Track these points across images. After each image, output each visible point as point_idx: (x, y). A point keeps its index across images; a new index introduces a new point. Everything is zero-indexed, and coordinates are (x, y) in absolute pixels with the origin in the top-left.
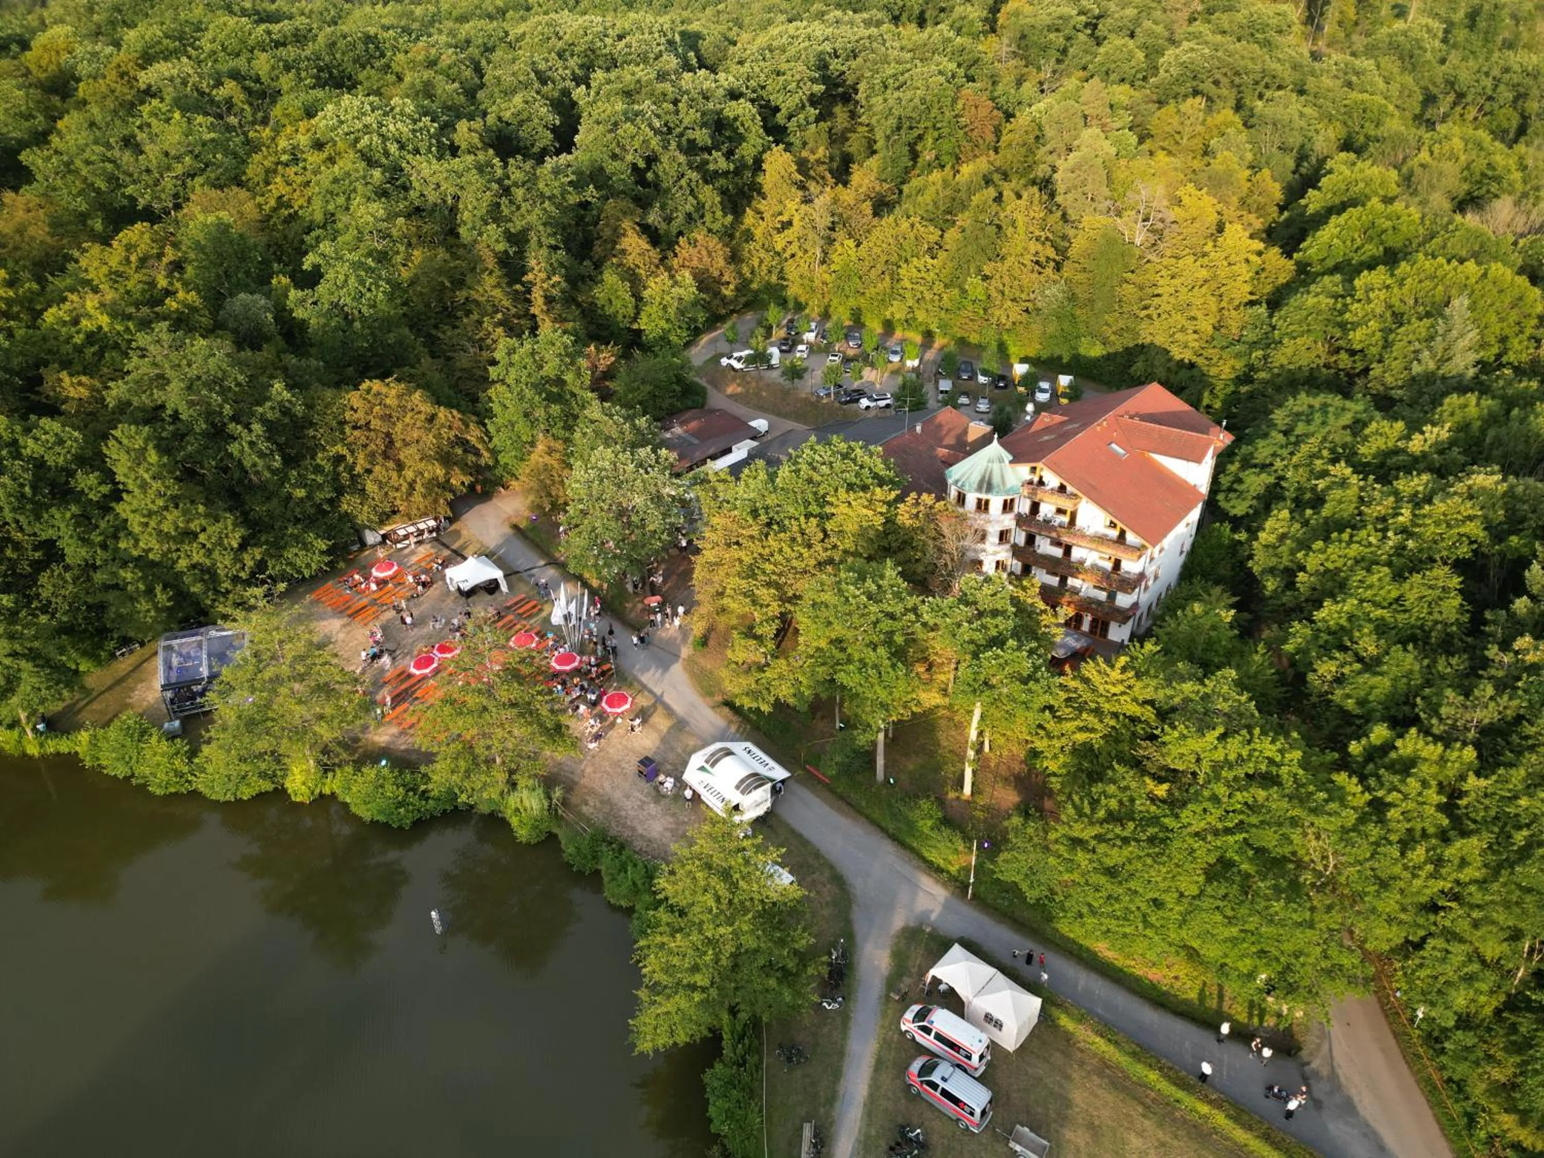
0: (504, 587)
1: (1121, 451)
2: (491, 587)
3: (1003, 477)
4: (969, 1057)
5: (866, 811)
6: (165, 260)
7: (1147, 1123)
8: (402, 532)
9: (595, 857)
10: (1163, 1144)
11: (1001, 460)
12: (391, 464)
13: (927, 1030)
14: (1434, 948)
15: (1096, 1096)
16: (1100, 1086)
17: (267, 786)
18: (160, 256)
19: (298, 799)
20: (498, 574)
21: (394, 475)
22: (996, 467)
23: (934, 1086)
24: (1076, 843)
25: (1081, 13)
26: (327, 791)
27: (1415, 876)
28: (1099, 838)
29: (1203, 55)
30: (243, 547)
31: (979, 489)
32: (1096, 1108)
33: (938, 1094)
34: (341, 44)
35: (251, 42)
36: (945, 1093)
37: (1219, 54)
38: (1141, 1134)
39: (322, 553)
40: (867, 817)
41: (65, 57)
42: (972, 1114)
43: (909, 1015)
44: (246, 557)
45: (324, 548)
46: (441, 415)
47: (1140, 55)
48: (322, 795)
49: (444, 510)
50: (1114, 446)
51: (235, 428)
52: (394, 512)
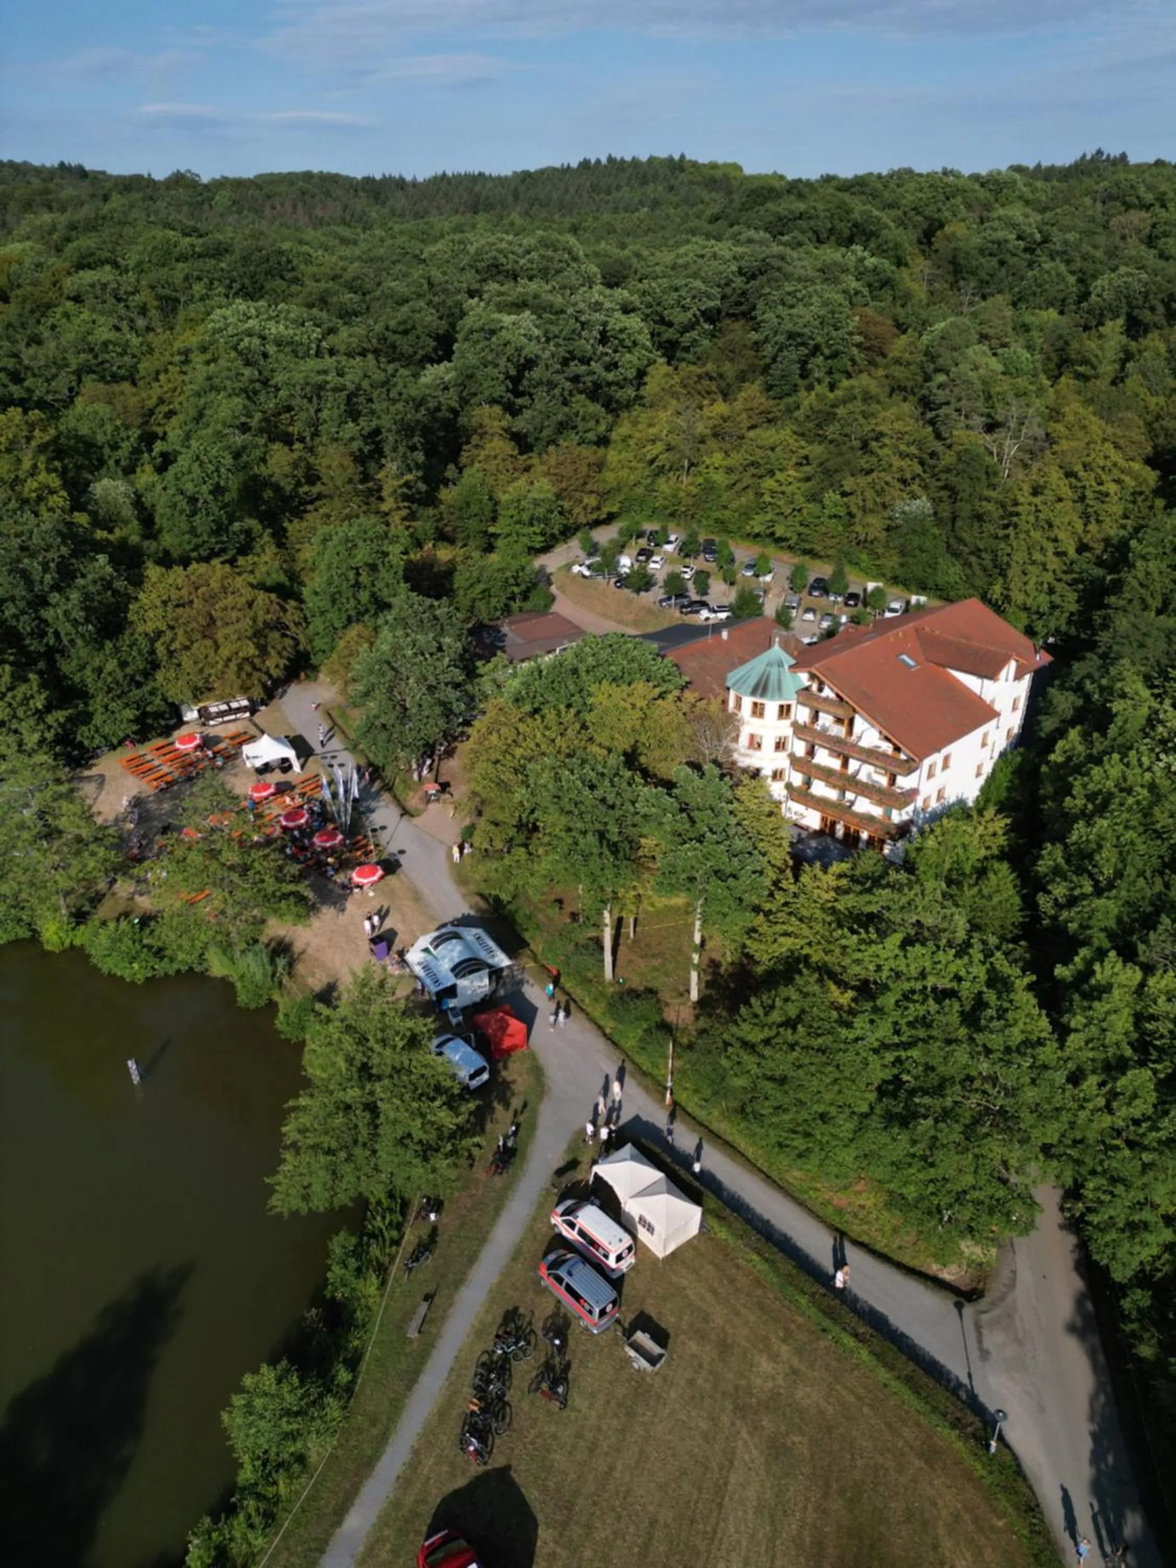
0: (297, 767)
1: (911, 663)
2: (285, 765)
3: (779, 681)
4: (606, 1257)
5: (589, 1010)
6: (34, 444)
7: (784, 1348)
8: (213, 710)
9: (303, 1029)
10: (795, 1372)
11: (780, 664)
12: (209, 643)
13: (572, 1225)
14: (1096, 1189)
15: (738, 1314)
16: (745, 1306)
17: (24, 933)
18: (29, 439)
19: (48, 947)
20: (290, 754)
21: (211, 652)
22: (774, 671)
23: (559, 1280)
24: (747, 1045)
25: (1019, 238)
26: (77, 942)
27: (1082, 1107)
28: (767, 1042)
29: (1139, 281)
30: (48, 708)
31: (753, 693)
32: (734, 1327)
33: (563, 1288)
34: (256, 256)
35: (176, 252)
36: (569, 1289)
37: (1158, 278)
38: (774, 1357)
39: (129, 721)
40: (587, 1014)
41: (15, 267)
42: (590, 1312)
43: (560, 1209)
44: (50, 719)
45: (131, 717)
46: (259, 599)
47: (1072, 280)
48: (72, 946)
49: (258, 692)
50: (905, 657)
51: (55, 597)
52: (210, 690)
